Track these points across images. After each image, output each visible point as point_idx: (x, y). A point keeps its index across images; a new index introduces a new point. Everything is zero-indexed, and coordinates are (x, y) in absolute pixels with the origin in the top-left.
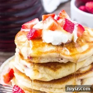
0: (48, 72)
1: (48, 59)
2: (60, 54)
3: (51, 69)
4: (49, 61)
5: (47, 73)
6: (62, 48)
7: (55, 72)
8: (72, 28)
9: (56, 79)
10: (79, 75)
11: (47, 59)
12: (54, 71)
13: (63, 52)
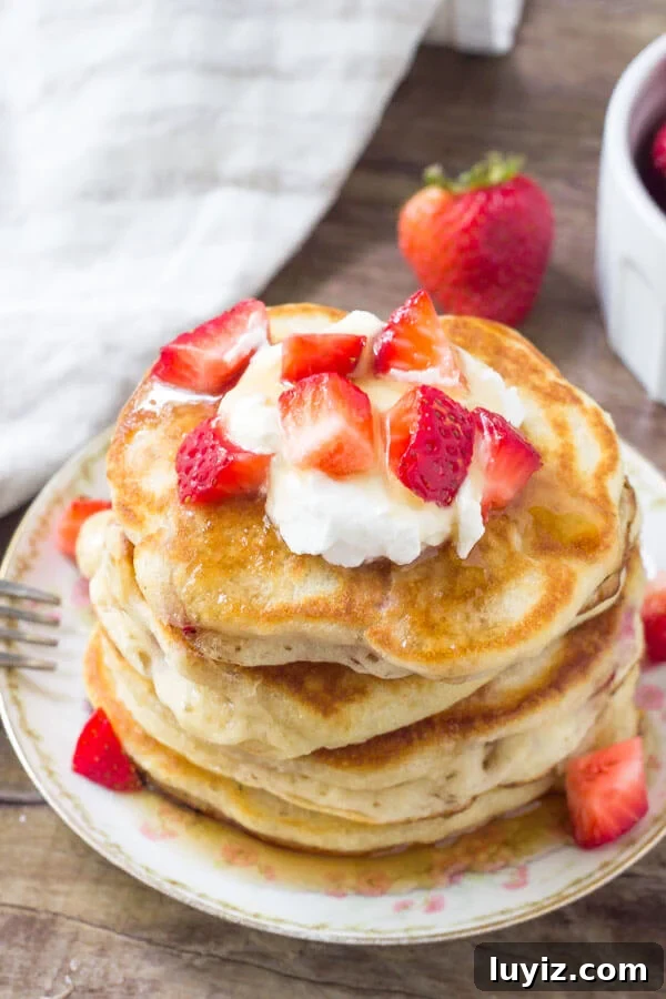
0: (287, 714)
1: (289, 649)
2: (366, 634)
3: (302, 701)
4: (293, 659)
5: (277, 721)
6: (377, 596)
7: (332, 720)
8: (456, 469)
9: (329, 747)
10: (477, 724)
11: (282, 649)
12: (320, 715)
13: (383, 624)
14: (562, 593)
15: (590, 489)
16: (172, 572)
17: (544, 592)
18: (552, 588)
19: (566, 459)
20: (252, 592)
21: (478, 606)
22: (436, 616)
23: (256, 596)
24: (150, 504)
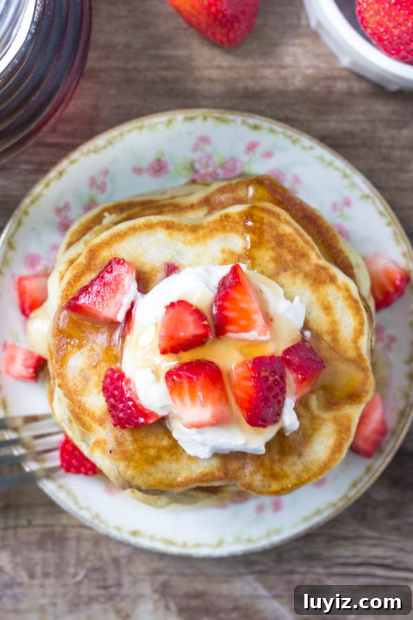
13: (248, 479)
14: (346, 434)
15: (351, 353)
16: (118, 467)
17: (335, 436)
18: (340, 432)
19: (334, 333)
20: (168, 471)
21: (300, 455)
22: (277, 468)
23: (170, 473)
24: (93, 418)
